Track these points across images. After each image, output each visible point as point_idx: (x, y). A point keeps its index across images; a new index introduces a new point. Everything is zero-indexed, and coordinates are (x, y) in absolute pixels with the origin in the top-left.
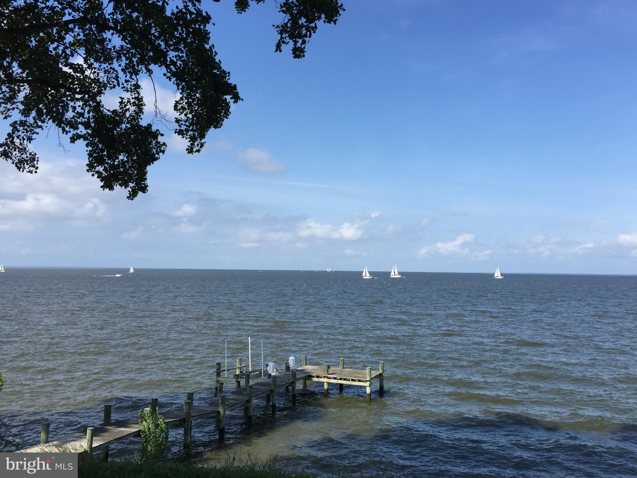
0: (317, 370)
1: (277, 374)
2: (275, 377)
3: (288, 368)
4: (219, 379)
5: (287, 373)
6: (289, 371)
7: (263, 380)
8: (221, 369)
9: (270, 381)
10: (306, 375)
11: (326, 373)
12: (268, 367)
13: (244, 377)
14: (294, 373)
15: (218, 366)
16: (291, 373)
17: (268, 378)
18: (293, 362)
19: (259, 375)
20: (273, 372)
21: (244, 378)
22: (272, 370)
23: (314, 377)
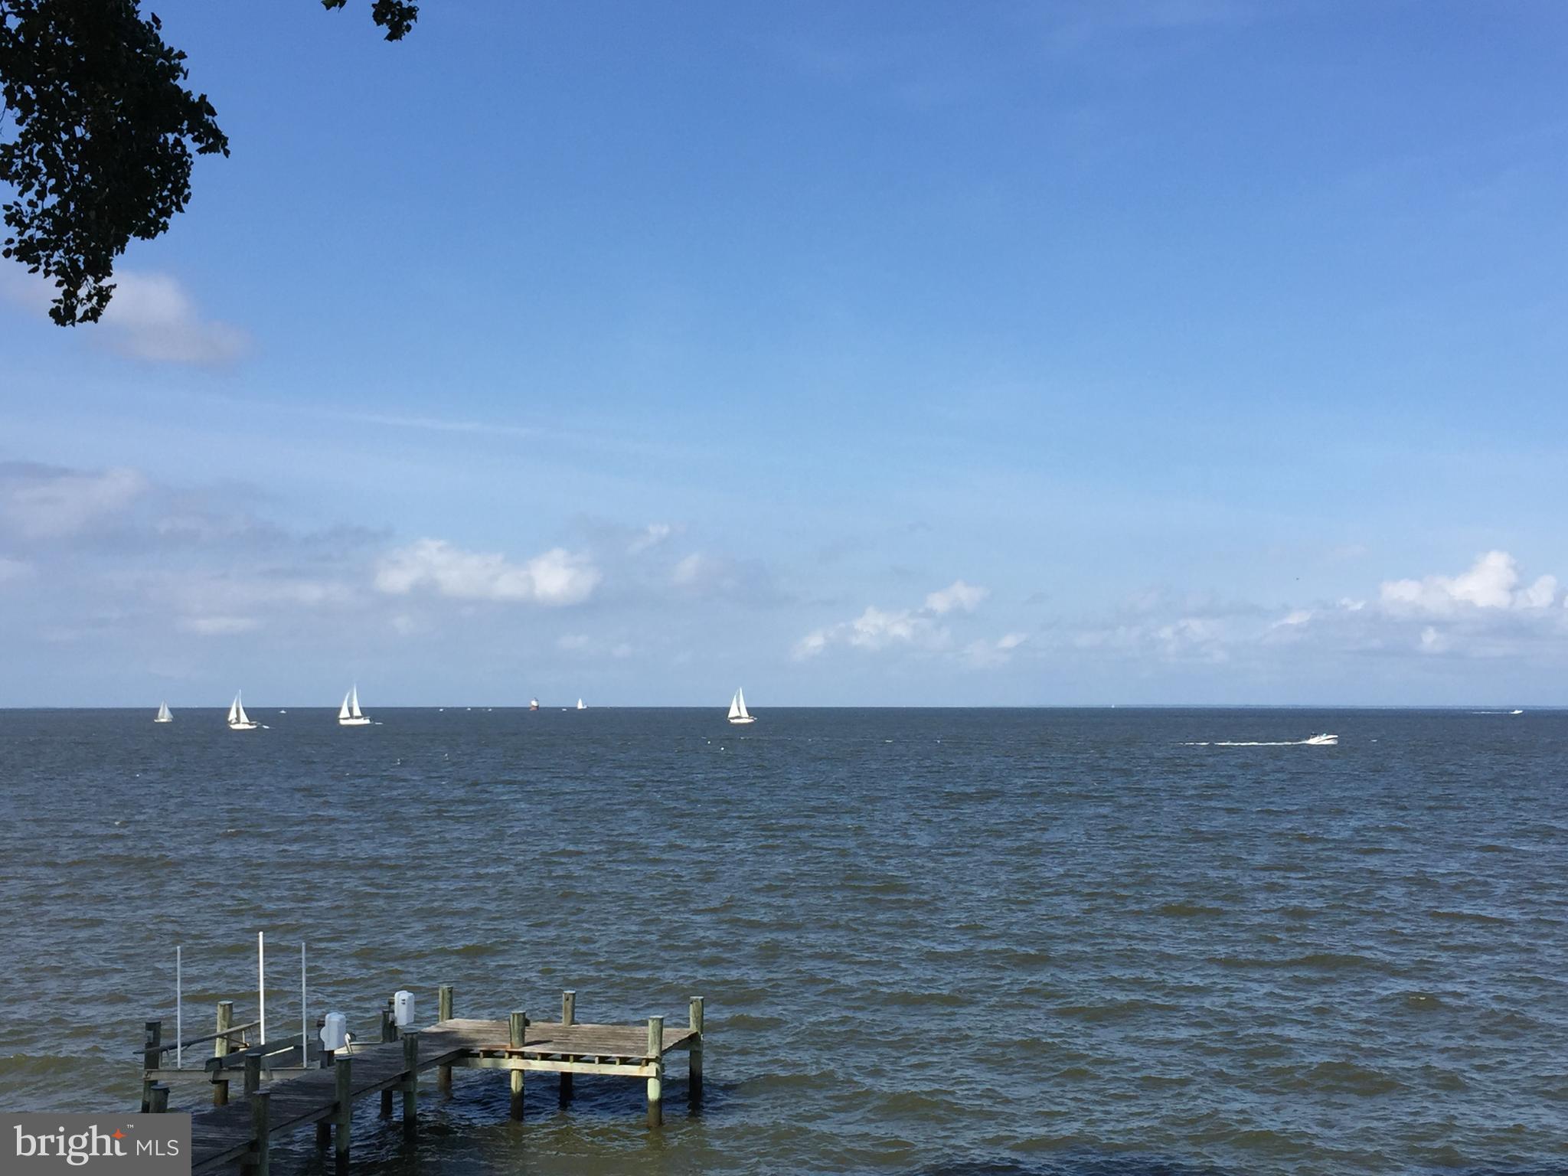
0: (486, 1032)
1: (356, 1050)
2: (346, 1062)
3: (390, 1028)
4: (153, 1077)
5: (389, 1045)
6: (396, 1039)
7: (305, 1073)
8: (164, 1043)
9: (330, 1073)
10: (453, 1049)
11: (516, 1040)
12: (323, 1030)
13: (243, 1065)
14: (412, 1043)
15: (151, 1033)
16: (399, 1045)
17: (322, 1067)
18: (409, 1009)
19: (294, 1059)
20: (341, 1044)
21: (239, 1069)
22: (337, 1040)
23: (477, 1055)
